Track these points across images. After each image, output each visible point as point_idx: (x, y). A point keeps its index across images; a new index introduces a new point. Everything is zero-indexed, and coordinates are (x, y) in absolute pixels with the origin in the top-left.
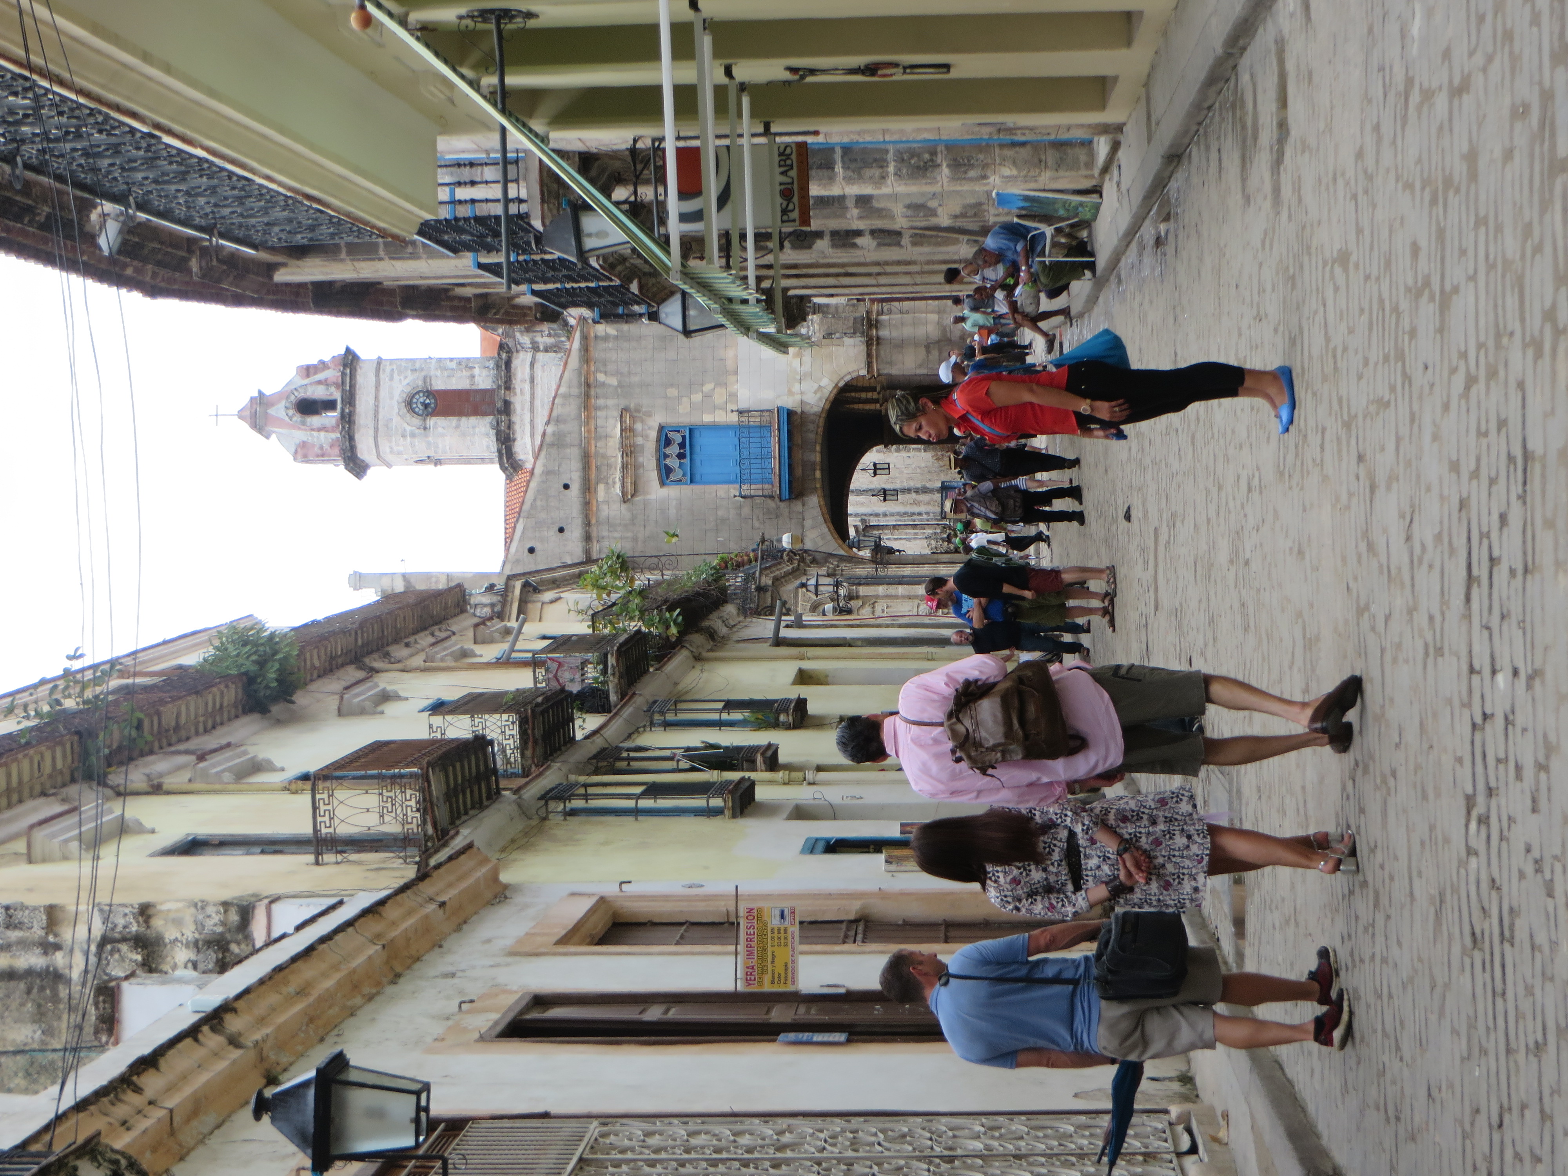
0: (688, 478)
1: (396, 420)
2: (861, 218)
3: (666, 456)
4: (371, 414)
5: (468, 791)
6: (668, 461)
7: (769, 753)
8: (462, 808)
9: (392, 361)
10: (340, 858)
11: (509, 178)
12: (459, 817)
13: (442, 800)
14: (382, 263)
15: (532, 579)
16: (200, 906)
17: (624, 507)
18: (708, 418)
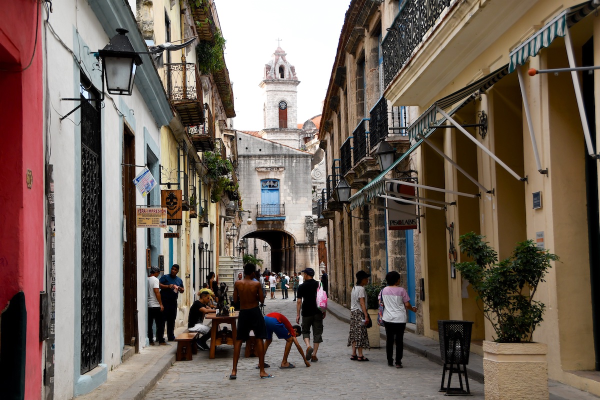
0: (263, 188)
1: (277, 97)
2: (375, 245)
3: (270, 182)
4: (279, 89)
5: (187, 116)
6: (268, 182)
7: (195, 216)
8: (182, 114)
9: (296, 96)
10: (166, 72)
11: (395, 130)
12: (179, 112)
13: (186, 107)
14: (355, 90)
15: (234, 139)
16: (151, 23)
17: (254, 168)
18: (282, 194)
